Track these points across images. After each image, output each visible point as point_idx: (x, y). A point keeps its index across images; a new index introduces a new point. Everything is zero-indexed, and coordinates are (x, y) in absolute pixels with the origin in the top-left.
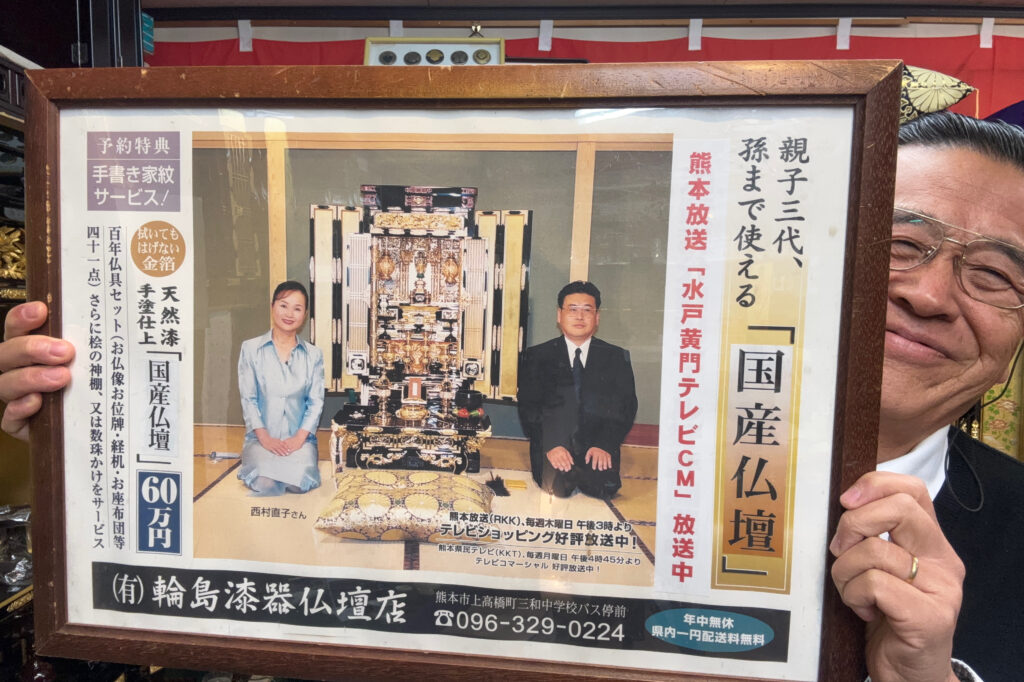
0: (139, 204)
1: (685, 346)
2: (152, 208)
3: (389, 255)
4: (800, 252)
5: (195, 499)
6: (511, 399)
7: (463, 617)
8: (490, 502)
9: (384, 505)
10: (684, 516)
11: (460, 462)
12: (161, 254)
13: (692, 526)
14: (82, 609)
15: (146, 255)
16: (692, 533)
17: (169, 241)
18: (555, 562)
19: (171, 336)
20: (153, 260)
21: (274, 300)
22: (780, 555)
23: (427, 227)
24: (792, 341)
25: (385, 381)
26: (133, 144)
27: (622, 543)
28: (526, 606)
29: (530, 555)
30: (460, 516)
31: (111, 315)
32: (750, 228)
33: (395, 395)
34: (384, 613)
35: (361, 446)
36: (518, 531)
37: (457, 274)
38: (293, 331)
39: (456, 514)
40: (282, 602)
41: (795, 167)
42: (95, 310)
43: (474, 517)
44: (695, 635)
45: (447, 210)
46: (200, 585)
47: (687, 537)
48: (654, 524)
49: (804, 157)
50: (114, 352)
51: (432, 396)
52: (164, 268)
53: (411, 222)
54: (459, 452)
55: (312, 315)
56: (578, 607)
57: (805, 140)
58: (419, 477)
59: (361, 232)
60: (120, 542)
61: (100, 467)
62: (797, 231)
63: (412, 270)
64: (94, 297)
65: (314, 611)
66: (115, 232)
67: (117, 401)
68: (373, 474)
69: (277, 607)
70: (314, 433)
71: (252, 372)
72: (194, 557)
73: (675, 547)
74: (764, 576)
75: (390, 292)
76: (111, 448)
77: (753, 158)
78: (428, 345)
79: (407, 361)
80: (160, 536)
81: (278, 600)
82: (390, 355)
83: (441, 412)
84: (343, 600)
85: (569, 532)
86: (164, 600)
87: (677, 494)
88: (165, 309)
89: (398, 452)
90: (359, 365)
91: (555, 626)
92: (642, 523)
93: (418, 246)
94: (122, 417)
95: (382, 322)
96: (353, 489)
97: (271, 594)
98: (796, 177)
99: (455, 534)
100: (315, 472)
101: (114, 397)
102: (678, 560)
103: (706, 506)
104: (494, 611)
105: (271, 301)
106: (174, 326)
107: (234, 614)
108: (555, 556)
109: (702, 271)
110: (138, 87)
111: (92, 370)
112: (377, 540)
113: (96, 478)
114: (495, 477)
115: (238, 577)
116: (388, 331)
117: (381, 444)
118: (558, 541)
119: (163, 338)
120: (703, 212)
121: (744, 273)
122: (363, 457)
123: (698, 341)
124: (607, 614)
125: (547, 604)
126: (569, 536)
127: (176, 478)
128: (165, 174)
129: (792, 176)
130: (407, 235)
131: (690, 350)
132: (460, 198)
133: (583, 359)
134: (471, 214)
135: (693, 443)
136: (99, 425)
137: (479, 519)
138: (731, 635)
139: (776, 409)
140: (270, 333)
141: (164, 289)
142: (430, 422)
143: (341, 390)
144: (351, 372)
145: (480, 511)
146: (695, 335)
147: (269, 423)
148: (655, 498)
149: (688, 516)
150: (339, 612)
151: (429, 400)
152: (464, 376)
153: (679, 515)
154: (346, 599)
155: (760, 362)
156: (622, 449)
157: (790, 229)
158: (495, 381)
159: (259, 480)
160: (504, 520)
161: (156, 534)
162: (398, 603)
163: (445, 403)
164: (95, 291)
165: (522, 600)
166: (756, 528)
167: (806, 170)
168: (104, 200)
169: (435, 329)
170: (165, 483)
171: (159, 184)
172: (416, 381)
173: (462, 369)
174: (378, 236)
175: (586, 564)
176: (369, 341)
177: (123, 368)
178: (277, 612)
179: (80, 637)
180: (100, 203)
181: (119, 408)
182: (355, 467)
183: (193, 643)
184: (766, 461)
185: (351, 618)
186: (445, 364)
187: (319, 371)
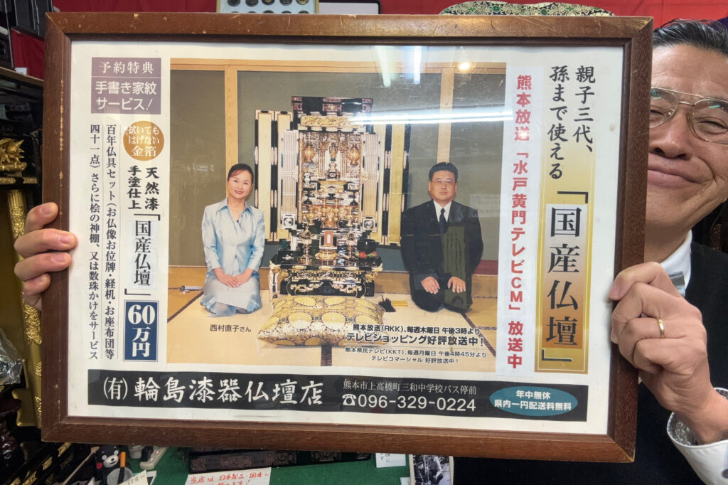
0: (130, 109)
1: (515, 206)
2: (140, 111)
3: (311, 145)
4: (591, 142)
5: (169, 320)
6: (396, 244)
7: (363, 398)
8: (382, 317)
9: (307, 320)
10: (515, 322)
11: (360, 289)
12: (146, 145)
13: (521, 329)
14: (79, 405)
15: (134, 146)
16: (521, 334)
17: (152, 135)
18: (428, 357)
19: (153, 203)
20: (140, 149)
21: (230, 176)
22: (581, 347)
23: (337, 126)
24: (587, 202)
25: (308, 233)
26: (126, 67)
27: (473, 343)
28: (407, 389)
29: (410, 352)
30: (360, 327)
31: (108, 188)
32: (558, 126)
33: (315, 243)
34: (306, 400)
36: (401, 336)
37: (359, 158)
38: (242, 199)
39: (358, 326)
40: (232, 393)
41: (586, 86)
42: (95, 185)
43: (370, 327)
44: (524, 405)
45: (351, 114)
46: (171, 383)
47: (518, 337)
48: (495, 329)
49: (592, 79)
50: (109, 215)
51: (341, 244)
52: (148, 154)
53: (326, 122)
54: (360, 282)
55: (256, 187)
56: (444, 388)
57: (592, 68)
58: (332, 300)
59: (291, 129)
60: (110, 353)
61: (96, 299)
62: (588, 128)
63: (327, 156)
64: (94, 175)
65: (255, 398)
66: (112, 129)
67: (111, 250)
68: (299, 299)
69: (228, 397)
70: (257, 271)
71: (212, 228)
72: (168, 362)
73: (510, 344)
74: (570, 362)
75: (311, 171)
76: (105, 285)
77: (559, 79)
78: (338, 208)
79: (323, 219)
80: (141, 348)
81: (230, 392)
82: (311, 215)
83: (347, 254)
84: (277, 390)
85: (437, 335)
86: (144, 396)
87: (510, 308)
88: (149, 184)
89: (317, 283)
90: (290, 223)
91: (427, 403)
92: (486, 328)
93: (332, 139)
94: (114, 262)
95: (306, 192)
96: (284, 310)
97: (224, 387)
98: (588, 92)
99: (357, 340)
100: (258, 299)
101: (109, 248)
102: (512, 353)
103: (530, 316)
104: (385, 393)
105: (227, 178)
106: (155, 196)
107: (196, 404)
108: (427, 353)
109: (527, 155)
110: (132, 26)
111: (92, 228)
112: (302, 345)
113: (93, 307)
114: (385, 299)
115: (199, 376)
116: (310, 198)
117: (305, 277)
118: (429, 342)
119: (146, 205)
120: (527, 115)
121: (554, 156)
122: (292, 287)
123: (524, 203)
124: (463, 392)
125: (422, 387)
126: (437, 339)
127: (155, 305)
128: (149, 88)
129: (585, 91)
130: (324, 131)
131: (519, 209)
132: (361, 106)
133: (446, 216)
135: (521, 272)
136: (96, 268)
137: (374, 329)
138: (549, 404)
139: (577, 247)
140: (226, 200)
141: (148, 169)
142: (339, 262)
143: (278, 240)
144: (284, 227)
145: (374, 323)
146: (522, 198)
147: (224, 264)
148: (496, 310)
149: (518, 322)
150: (274, 398)
151: (338, 246)
152: (363, 229)
153: (512, 322)
154: (279, 389)
155: (565, 216)
156: (472, 277)
157: (584, 126)
158: (385, 232)
159: (216, 305)
160: (392, 328)
161: (138, 346)
162: (317, 390)
163: (350, 249)
164: (95, 171)
165: (405, 385)
166: (564, 330)
167: (593, 87)
168: (104, 106)
169: (343, 197)
170: (146, 308)
171: (145, 95)
172: (331, 233)
173: (362, 224)
174: (303, 132)
175: (449, 358)
176: (297, 206)
177: (115, 226)
178: (229, 400)
179: (78, 425)
180: (100, 108)
181: (112, 255)
182: (287, 294)
183: (166, 426)
184: (570, 283)
185: (282, 402)
186: (350, 221)
187: (261, 227)
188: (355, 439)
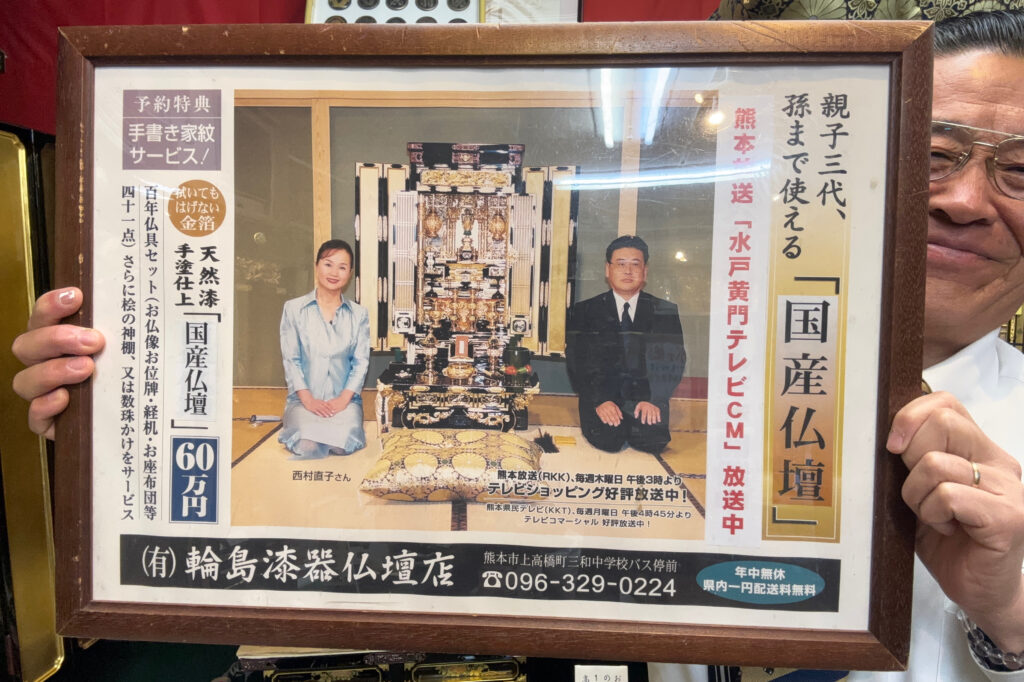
0: (178, 162)
1: (733, 298)
2: (191, 166)
3: (435, 212)
4: (843, 204)
5: (234, 464)
6: (558, 355)
7: (512, 577)
8: (539, 460)
9: (431, 465)
10: (734, 467)
11: (508, 420)
12: (200, 214)
13: (742, 477)
14: (108, 585)
15: (184, 215)
16: (742, 484)
17: (209, 201)
18: (605, 517)
19: (210, 297)
20: (192, 220)
21: (320, 257)
22: (829, 504)
23: (473, 184)
24: (837, 292)
25: (431, 340)
26: (172, 103)
27: (672, 497)
28: (576, 564)
29: (580, 511)
30: (508, 475)
31: (147, 275)
32: (795, 182)
33: (442, 353)
34: (431, 578)
35: (407, 405)
36: (567, 488)
37: (505, 231)
38: (338, 289)
39: (504, 472)
40: (324, 569)
41: (836, 123)
42: (128, 272)
43: (522, 475)
44: (747, 588)
45: (494, 167)
46: (237, 554)
47: (737, 489)
48: (704, 477)
49: (845, 113)
50: (149, 314)
51: (479, 354)
52: (203, 227)
53: (457, 179)
54: (507, 409)
55: (358, 273)
56: (629, 563)
57: (845, 96)
58: (466, 435)
59: (407, 189)
60: (151, 512)
61: (131, 435)
62: (840, 184)
63: (459, 227)
64: (127, 258)
65: (357, 577)
66: (152, 192)
67: (152, 364)
68: (419, 434)
69: (319, 574)
70: (359, 393)
71: (294, 332)
72: (233, 524)
73: (725, 500)
74: (813, 527)
75: (437, 250)
76: (143, 414)
77: (796, 114)
78: (475, 302)
79: (454, 318)
80: (194, 504)
81: (320, 568)
82: (437, 313)
83: (488, 369)
84: (388, 565)
85: (619, 486)
86: (198, 572)
87: (726, 446)
88: (204, 269)
89: (445, 411)
90: (406, 324)
91: (606, 584)
92: (692, 476)
93: (467, 204)
94: (156, 381)
95: (429, 280)
96: (399, 450)
97: (313, 561)
98: (838, 131)
99: (504, 493)
100: (360, 433)
101: (148, 361)
102: (728, 513)
103: (754, 456)
104: (545, 570)
105: (315, 260)
106: (213, 287)
107: (273, 584)
108: (605, 512)
109: (749, 224)
111: (124, 334)
112: (425, 500)
113: (127, 445)
114: (543, 434)
115: (278, 544)
116: (435, 289)
117: (428, 403)
118: (608, 497)
119: (201, 299)
121: (789, 226)
122: (410, 416)
123: (745, 294)
124: (658, 569)
125: (598, 562)
126: (619, 491)
127: (214, 443)
128: (205, 133)
129: (834, 131)
130: (454, 193)
131: (738, 302)
132: (507, 155)
133: (632, 313)
134: (518, 171)
135: (741, 394)
136: (131, 390)
137: (527, 477)
138: (782, 587)
139: (823, 358)
140: (314, 292)
141: (203, 249)
142: (477, 380)
143: (387, 349)
144: (397, 331)
145: (528, 469)
146: (742, 287)
147: (312, 384)
148: (704, 450)
149: (738, 468)
150: (384, 577)
151: (476, 358)
152: (511, 333)
153: (729, 467)
154: (392, 563)
155: (806, 313)
156: (671, 404)
157: (833, 182)
158: (543, 337)
159: (301, 443)
160: (553, 477)
161: (190, 502)
162: (446, 565)
163: (493, 361)
164: (129, 252)
165: (572, 557)
167: (847, 126)
168: (140, 159)
169: (482, 286)
170: (201, 449)
171: (198, 142)
172: (463, 339)
173: (509, 325)
174: (424, 193)
175: (637, 519)
176: (416, 299)
177: (158, 331)
178: (319, 580)
179: (107, 614)
180: (136, 162)
181: (153, 372)
182: (401, 426)
183: (230, 616)
184: (814, 411)
185: (396, 583)
186: (493, 321)
187: (365, 331)
188: (503, 638)
